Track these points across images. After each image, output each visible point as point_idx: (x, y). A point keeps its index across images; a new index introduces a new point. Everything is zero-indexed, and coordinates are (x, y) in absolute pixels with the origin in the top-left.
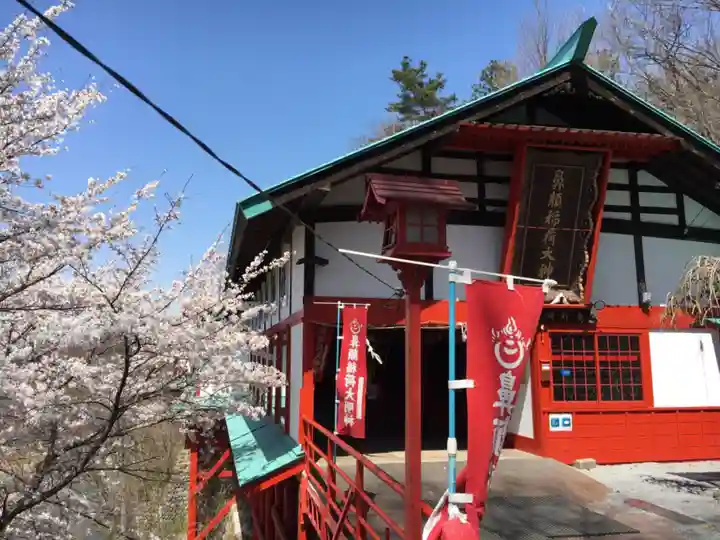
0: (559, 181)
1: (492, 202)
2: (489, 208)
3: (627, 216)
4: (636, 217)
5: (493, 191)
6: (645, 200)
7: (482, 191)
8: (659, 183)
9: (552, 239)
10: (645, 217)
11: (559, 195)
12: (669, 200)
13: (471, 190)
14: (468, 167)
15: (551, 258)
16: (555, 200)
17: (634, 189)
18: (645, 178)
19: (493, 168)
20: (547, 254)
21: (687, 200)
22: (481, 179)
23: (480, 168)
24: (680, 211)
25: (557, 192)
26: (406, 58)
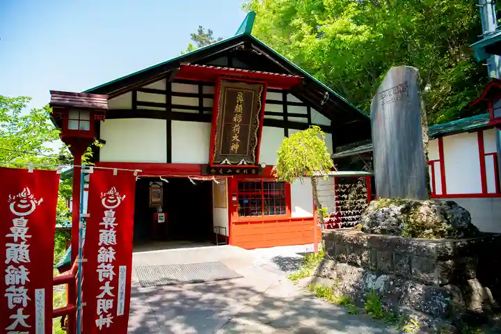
0: (240, 98)
1: (207, 109)
2: (205, 112)
3: (281, 118)
4: (286, 118)
5: (207, 103)
6: (291, 109)
7: (201, 102)
8: (298, 101)
9: (238, 130)
10: (290, 119)
11: (240, 106)
12: (303, 110)
13: (194, 102)
14: (193, 89)
15: (238, 140)
16: (239, 108)
17: (285, 103)
18: (291, 98)
19: (207, 90)
20: (235, 137)
21: (312, 110)
22: (200, 96)
23: (200, 89)
24: (308, 116)
25: (239, 104)
26: (200, 27)
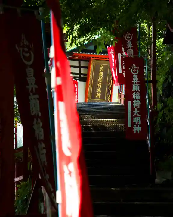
0: (102, 69)
1: (83, 74)
2: (82, 76)
5: (83, 71)
7: (80, 71)
9: (100, 86)
11: (102, 73)
15: (100, 92)
19: (83, 64)
20: (99, 90)
22: (80, 67)
